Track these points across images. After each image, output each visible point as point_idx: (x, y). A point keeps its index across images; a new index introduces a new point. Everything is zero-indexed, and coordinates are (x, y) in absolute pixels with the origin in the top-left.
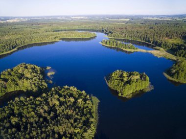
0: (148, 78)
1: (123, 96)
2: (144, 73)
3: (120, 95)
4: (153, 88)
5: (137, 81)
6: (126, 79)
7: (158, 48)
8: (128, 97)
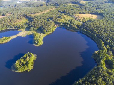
0: (32, 54)
1: (30, 70)
2: (29, 52)
3: (29, 71)
4: (36, 56)
5: (30, 59)
6: (24, 63)
7: (20, 30)
8: (32, 68)
